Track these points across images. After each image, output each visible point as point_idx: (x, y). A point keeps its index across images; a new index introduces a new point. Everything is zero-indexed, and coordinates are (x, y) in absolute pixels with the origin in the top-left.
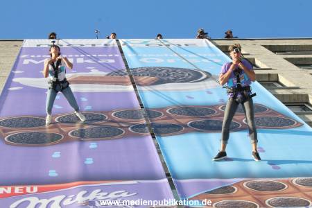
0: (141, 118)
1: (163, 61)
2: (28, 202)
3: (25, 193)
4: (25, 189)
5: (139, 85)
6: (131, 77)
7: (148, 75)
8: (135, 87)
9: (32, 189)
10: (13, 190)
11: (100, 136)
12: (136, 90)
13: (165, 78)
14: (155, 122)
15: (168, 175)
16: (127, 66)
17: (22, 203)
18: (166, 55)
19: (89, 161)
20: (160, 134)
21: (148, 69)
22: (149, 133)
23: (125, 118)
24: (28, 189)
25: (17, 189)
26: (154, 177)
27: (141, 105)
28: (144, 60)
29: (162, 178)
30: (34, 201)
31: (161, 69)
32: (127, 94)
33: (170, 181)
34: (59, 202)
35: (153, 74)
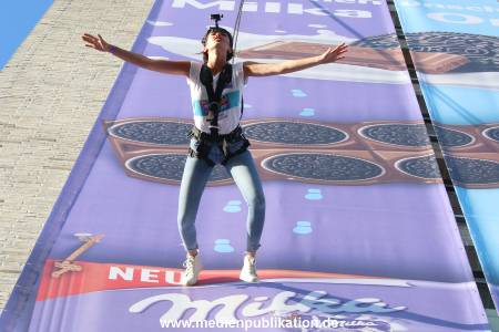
0: (423, 143)
1: (479, 20)
2: (169, 304)
3: (162, 284)
4: (162, 276)
5: (422, 71)
6: (406, 52)
7: (444, 50)
8: (413, 74)
9: (177, 278)
10: (137, 275)
11: (329, 176)
12: (415, 82)
13: (484, 61)
14: (455, 155)
15: (478, 274)
16: (398, 27)
17: (155, 303)
18: (489, 9)
19: (304, 228)
20: (464, 183)
21: (446, 37)
22: (440, 179)
23: (388, 141)
24: (170, 276)
25: (146, 274)
26: (445, 275)
27: (425, 115)
28: (439, 17)
29: (463, 280)
30: (181, 302)
31: (476, 39)
32: (393, 88)
33: (482, 289)
34: (234, 308)
35: (457, 49)
